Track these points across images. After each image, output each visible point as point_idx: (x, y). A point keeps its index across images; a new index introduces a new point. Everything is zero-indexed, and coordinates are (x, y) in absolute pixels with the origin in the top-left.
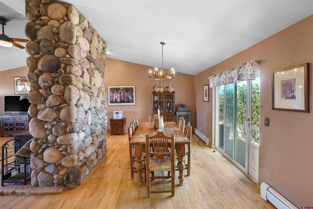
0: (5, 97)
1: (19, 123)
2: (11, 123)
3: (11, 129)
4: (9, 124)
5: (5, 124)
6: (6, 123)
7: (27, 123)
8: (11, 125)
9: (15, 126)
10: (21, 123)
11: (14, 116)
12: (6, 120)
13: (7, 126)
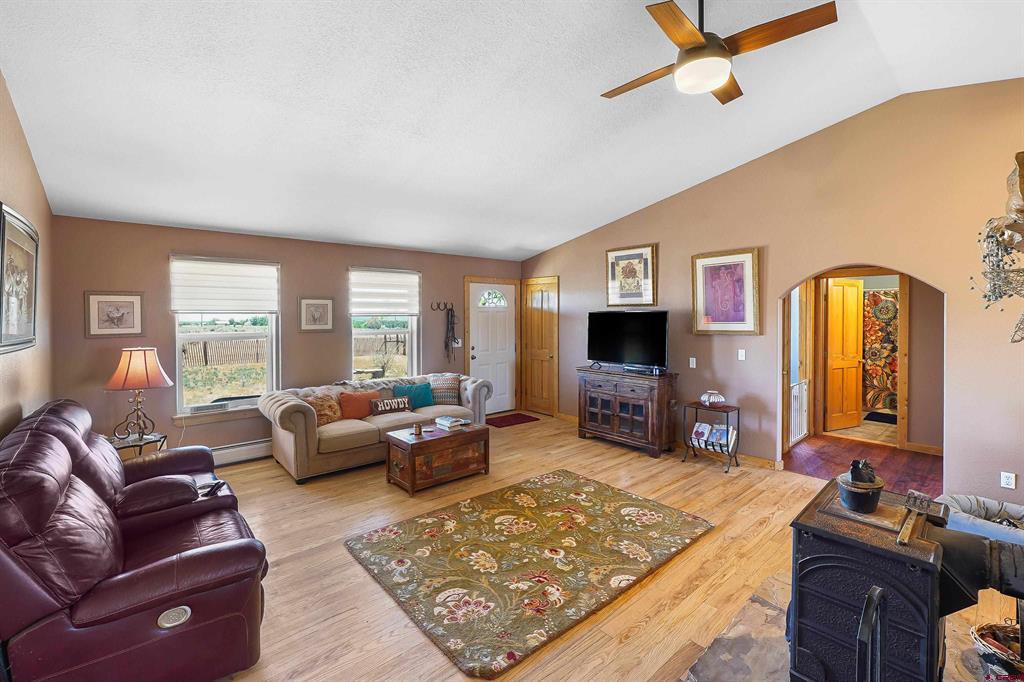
0: (590, 314)
1: (628, 404)
2: (605, 397)
3: (606, 419)
4: (599, 402)
5: (590, 397)
6: (593, 395)
7: (652, 405)
8: (606, 404)
9: (618, 410)
10: (634, 405)
11: (615, 379)
12: (593, 387)
13: (596, 407)
